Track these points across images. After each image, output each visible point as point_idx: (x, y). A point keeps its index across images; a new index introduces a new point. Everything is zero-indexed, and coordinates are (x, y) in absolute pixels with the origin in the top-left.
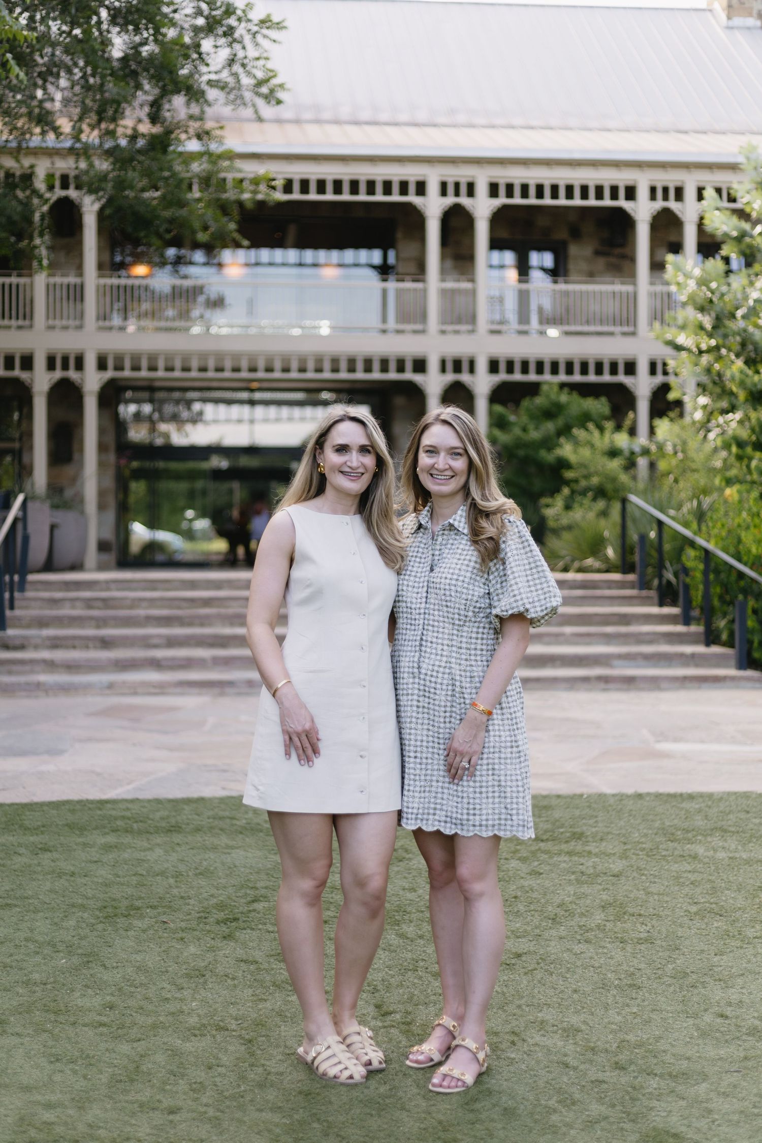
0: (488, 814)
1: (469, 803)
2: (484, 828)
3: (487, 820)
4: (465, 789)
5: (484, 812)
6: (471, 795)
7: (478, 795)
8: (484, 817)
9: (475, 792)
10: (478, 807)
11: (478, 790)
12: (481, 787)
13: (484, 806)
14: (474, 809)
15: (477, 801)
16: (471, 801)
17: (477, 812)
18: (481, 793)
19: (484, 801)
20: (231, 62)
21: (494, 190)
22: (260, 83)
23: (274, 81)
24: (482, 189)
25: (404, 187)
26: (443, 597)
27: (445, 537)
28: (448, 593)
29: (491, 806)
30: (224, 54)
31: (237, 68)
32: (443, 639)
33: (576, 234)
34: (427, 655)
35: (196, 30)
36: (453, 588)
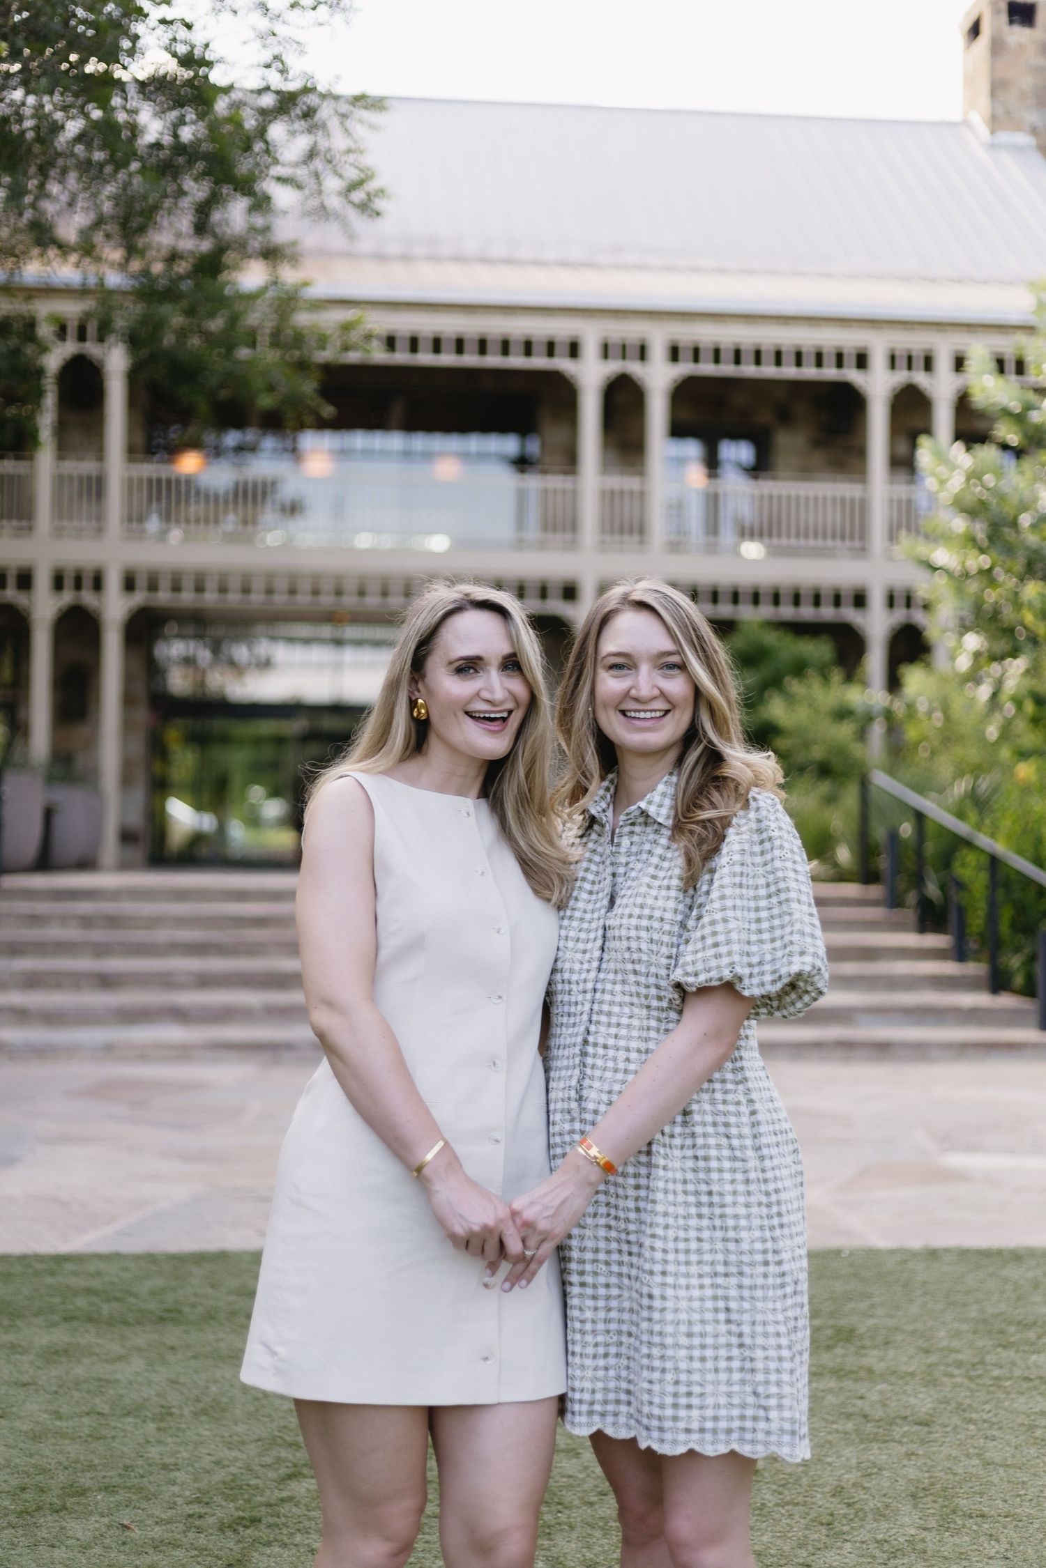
0: (717, 1406)
1: (677, 1383)
2: (708, 1437)
3: (716, 1419)
4: (670, 1353)
5: (710, 1401)
6: (683, 1365)
7: (696, 1365)
8: (709, 1413)
9: (691, 1358)
10: (696, 1389)
11: (696, 1353)
12: (703, 1347)
13: (709, 1389)
14: (689, 1394)
15: (696, 1377)
16: (683, 1377)
17: (695, 1401)
18: (703, 1359)
19: (710, 1377)
20: (312, 154)
21: (674, 354)
22: (354, 186)
23: (372, 186)
24: (658, 352)
25: (551, 349)
26: (627, 955)
27: (636, 839)
28: (634, 945)
29: (723, 1388)
30: (302, 143)
31: (318, 164)
32: (629, 1038)
33: (785, 417)
34: (597, 1073)
35: (263, 112)
36: (643, 934)
